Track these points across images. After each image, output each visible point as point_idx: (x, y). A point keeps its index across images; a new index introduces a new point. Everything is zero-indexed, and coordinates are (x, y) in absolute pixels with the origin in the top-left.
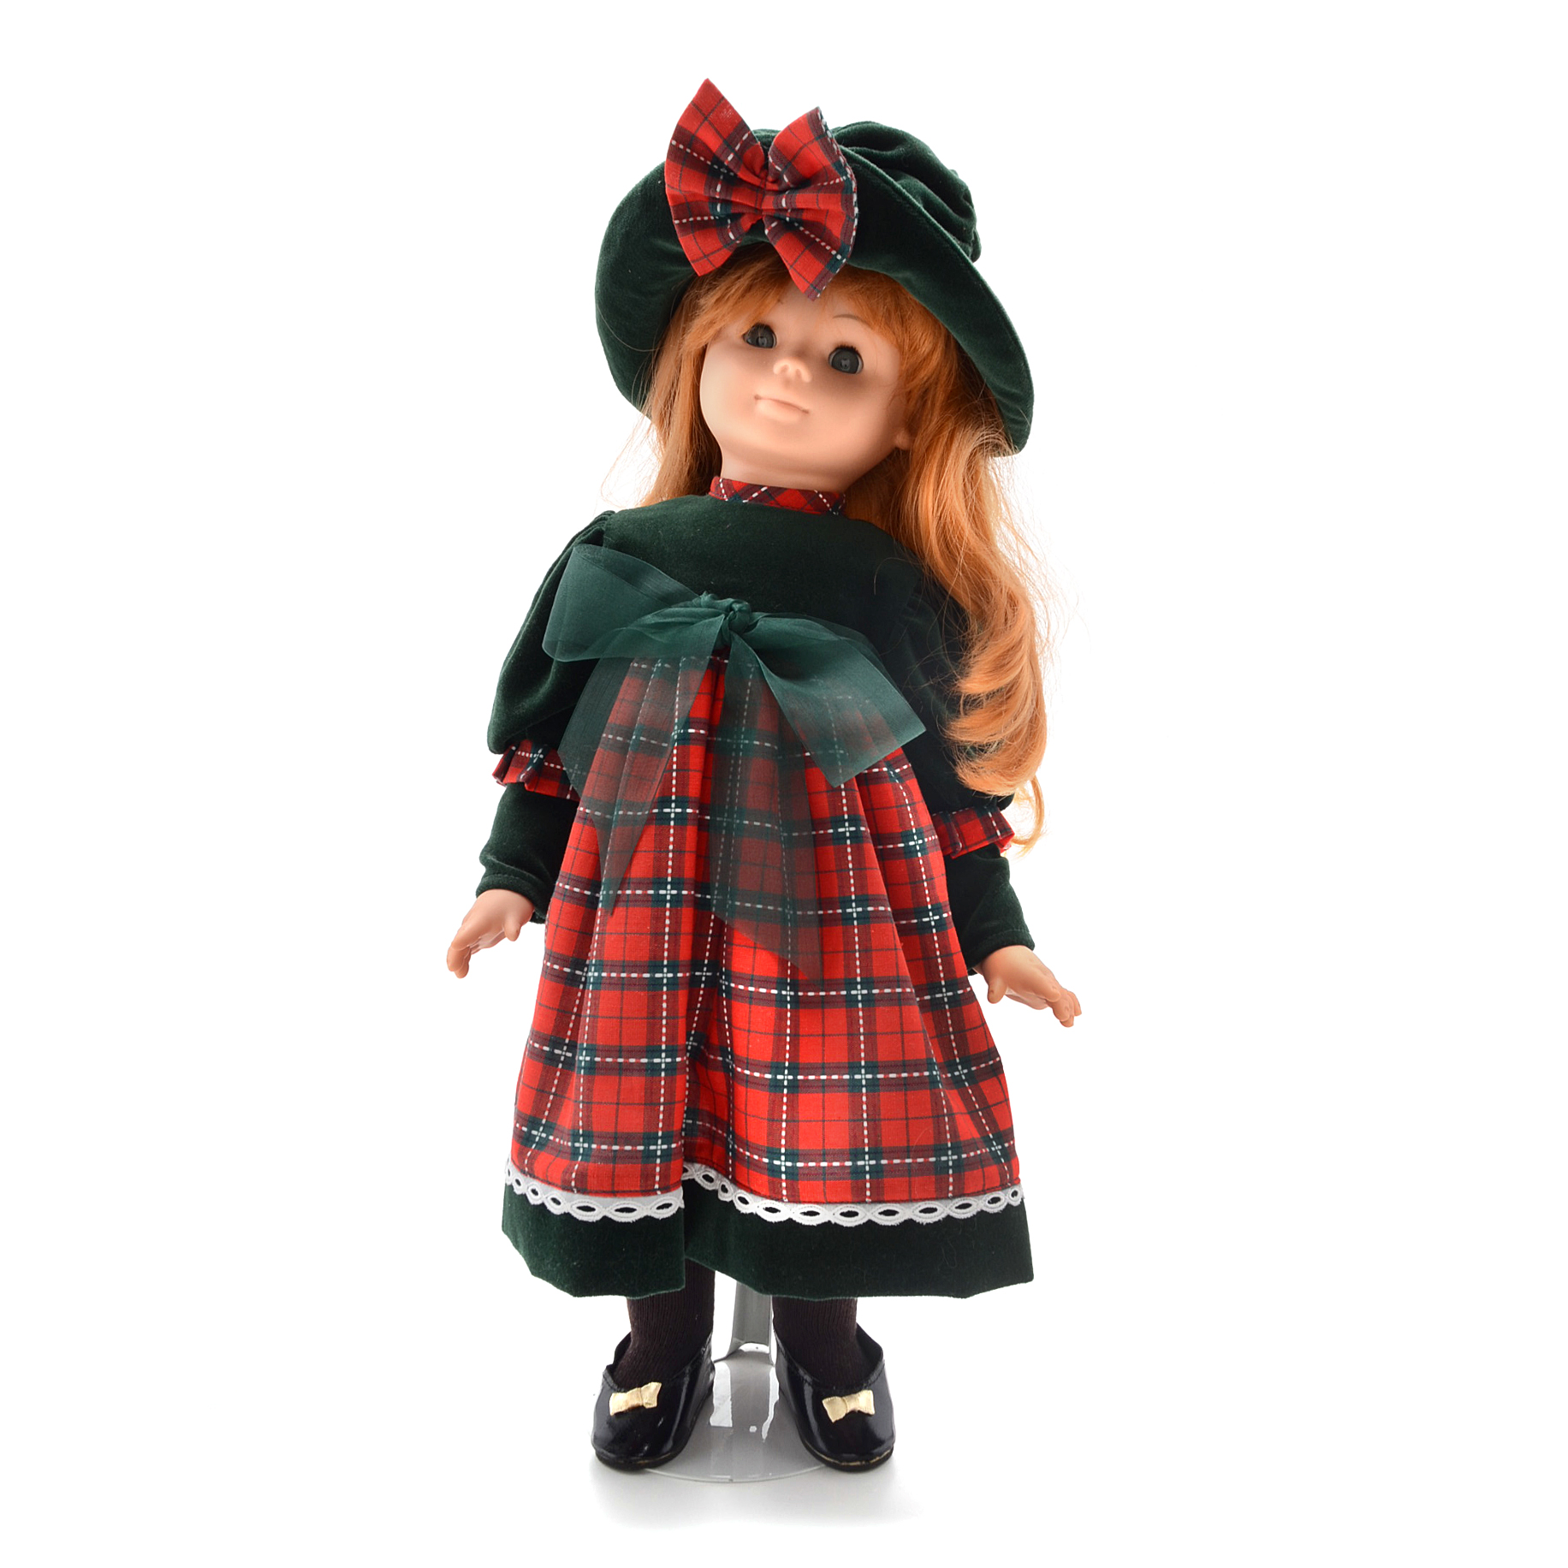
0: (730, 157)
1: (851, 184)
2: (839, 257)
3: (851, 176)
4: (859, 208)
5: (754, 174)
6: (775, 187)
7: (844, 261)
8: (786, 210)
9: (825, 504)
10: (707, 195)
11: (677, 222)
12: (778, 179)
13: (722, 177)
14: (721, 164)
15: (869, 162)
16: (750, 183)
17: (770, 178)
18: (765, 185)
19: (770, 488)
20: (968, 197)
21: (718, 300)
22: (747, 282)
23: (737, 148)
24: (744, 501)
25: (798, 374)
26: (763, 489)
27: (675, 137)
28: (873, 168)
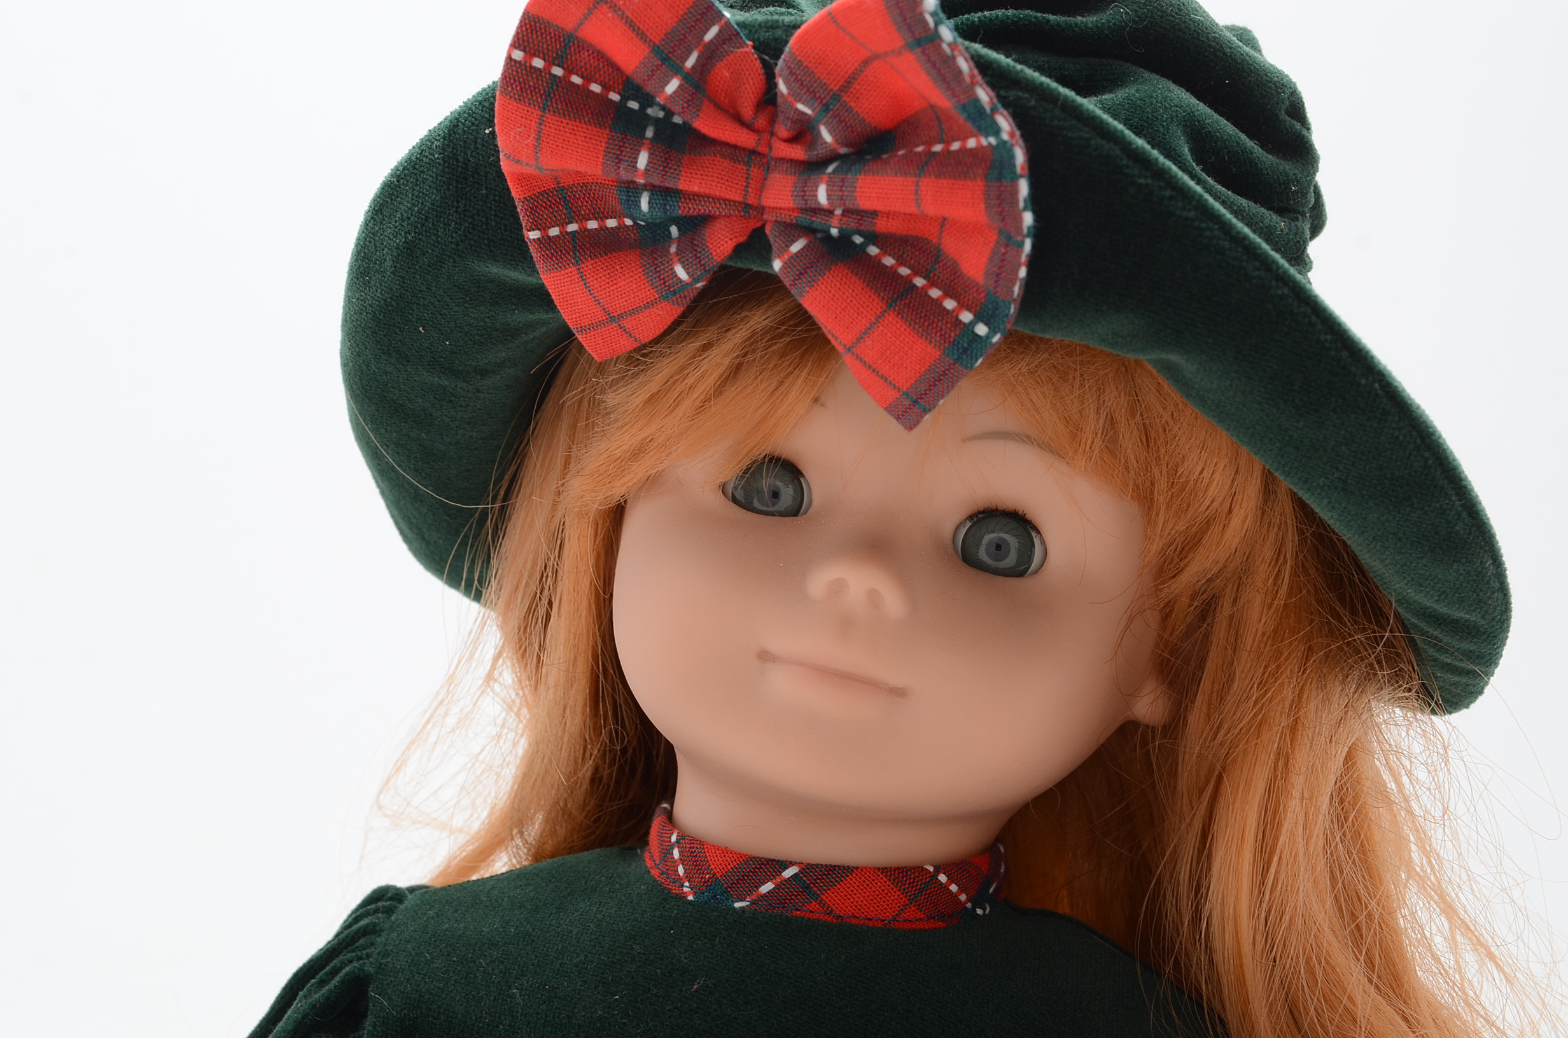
0: (672, 86)
1: (1012, 157)
2: (981, 330)
3: (1012, 135)
4: (1035, 213)
5: (738, 119)
6: (797, 152)
7: (996, 339)
8: (830, 212)
9: (954, 896)
10: (613, 176)
11: (534, 235)
12: (803, 132)
13: (650, 133)
14: (647, 100)
15: (1054, 85)
16: (726, 144)
17: (783, 130)
18: (769, 146)
19: (808, 869)
20: (1297, 110)
21: (650, 401)
22: (727, 361)
23: (690, 63)
24: (737, 905)
25: (873, 596)
26: (788, 873)
27: (521, 40)
28: (1066, 97)
